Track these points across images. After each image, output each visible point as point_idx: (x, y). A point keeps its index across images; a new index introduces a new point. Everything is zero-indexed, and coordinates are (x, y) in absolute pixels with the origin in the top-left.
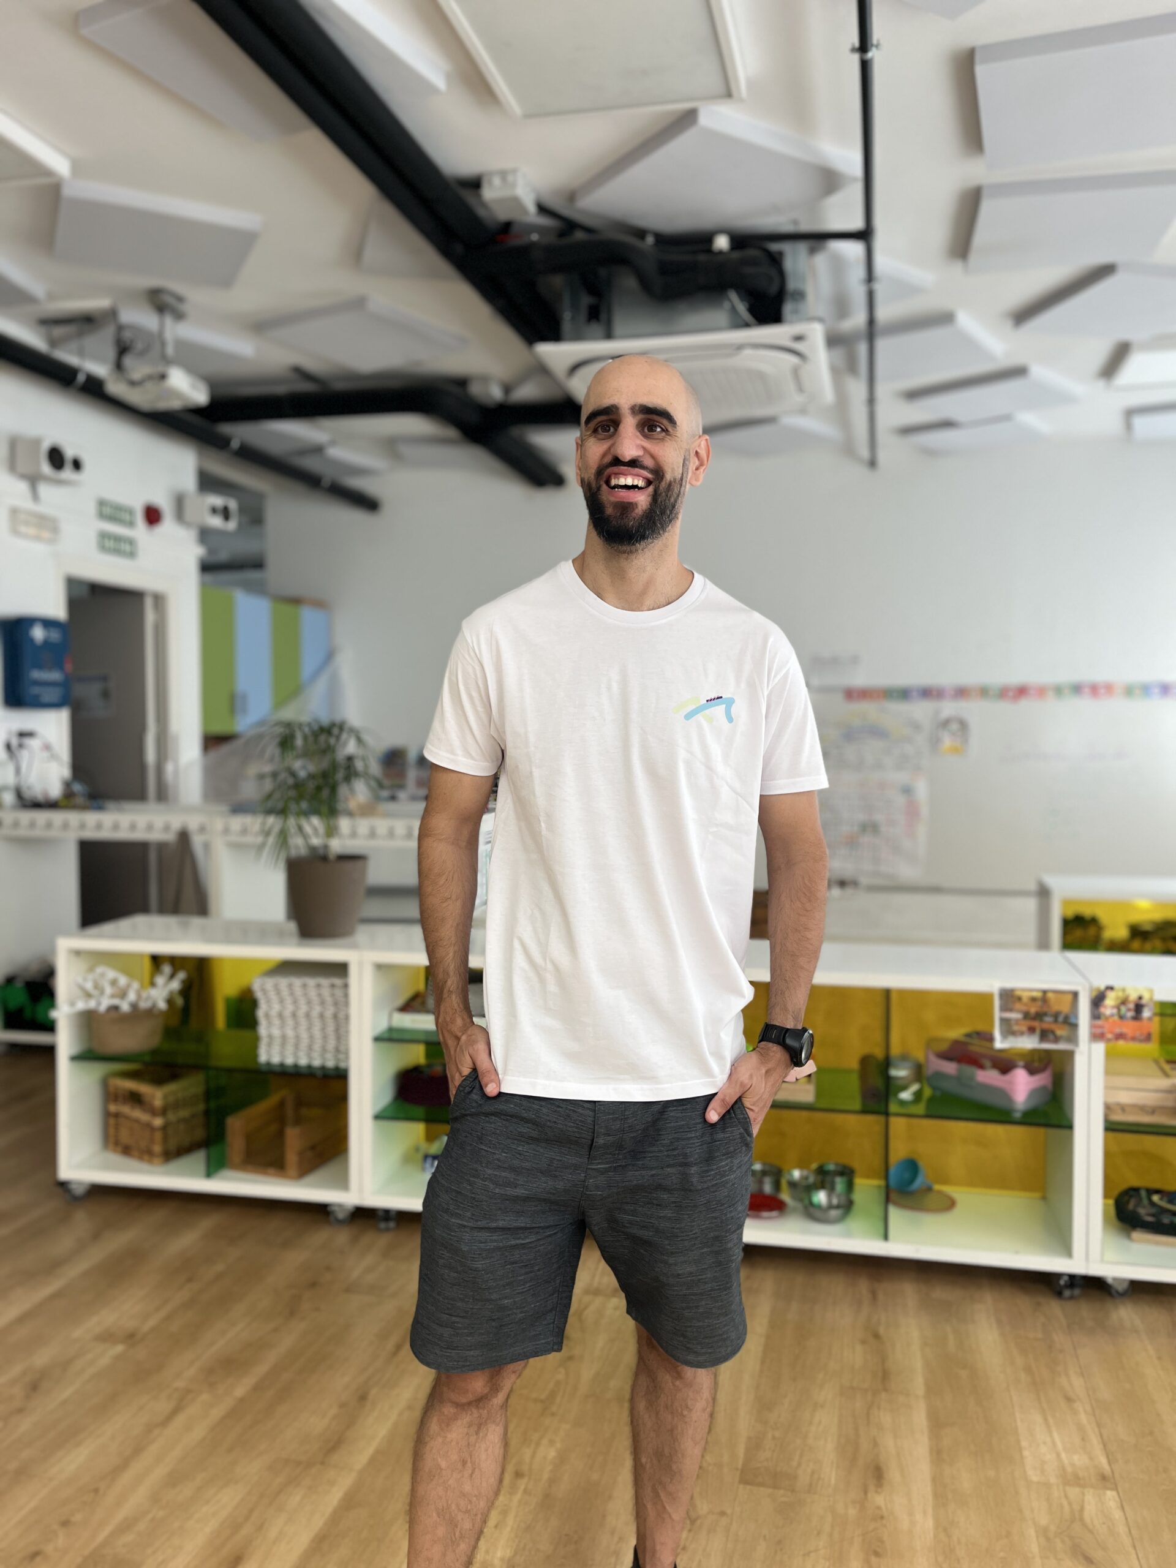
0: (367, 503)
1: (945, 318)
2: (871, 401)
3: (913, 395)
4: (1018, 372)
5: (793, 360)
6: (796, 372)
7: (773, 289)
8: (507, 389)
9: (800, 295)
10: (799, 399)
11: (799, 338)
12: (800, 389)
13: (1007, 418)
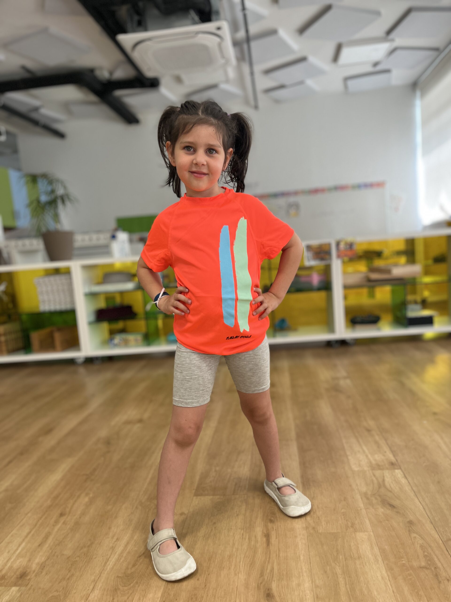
0: (60, 135)
1: (273, 32)
2: (252, 73)
3: (268, 72)
4: (303, 59)
5: (217, 39)
6: (220, 45)
7: (207, 9)
8: (111, 73)
9: (217, 13)
10: (222, 61)
11: (219, 28)
12: (223, 57)
13: (301, 83)
